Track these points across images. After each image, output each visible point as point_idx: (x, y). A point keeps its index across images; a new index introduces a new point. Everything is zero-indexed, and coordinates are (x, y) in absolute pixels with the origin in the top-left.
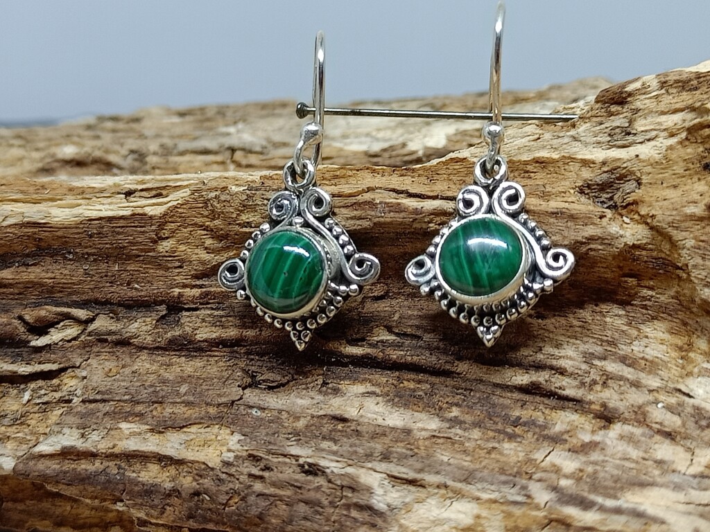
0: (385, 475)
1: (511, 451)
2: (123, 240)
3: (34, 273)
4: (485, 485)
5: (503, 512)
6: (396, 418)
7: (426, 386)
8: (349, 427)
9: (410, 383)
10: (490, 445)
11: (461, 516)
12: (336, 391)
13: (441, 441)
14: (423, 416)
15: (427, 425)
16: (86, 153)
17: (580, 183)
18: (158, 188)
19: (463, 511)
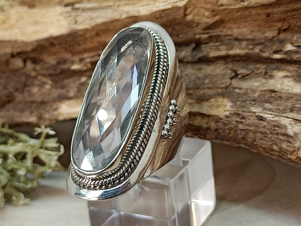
2: (171, 18)
6: (297, 89)
8: (277, 95)
12: (271, 77)
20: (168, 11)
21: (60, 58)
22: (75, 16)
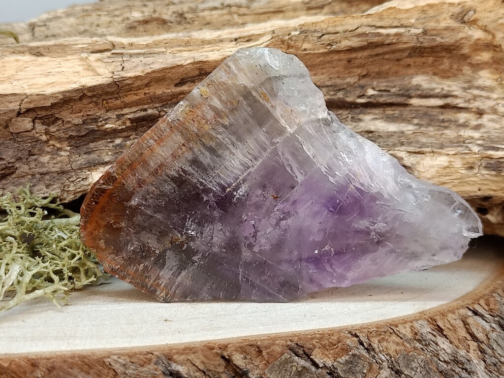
0: (405, 152)
1: (451, 133)
4: (450, 149)
5: (460, 158)
6: (392, 127)
7: (397, 112)
8: (375, 135)
9: (389, 111)
10: (440, 133)
11: (443, 163)
12: (360, 120)
13: (417, 134)
14: (403, 125)
15: (408, 128)
16: (148, 16)
17: (450, 14)
18: (248, 36)
19: (442, 160)
21: (87, 115)
22: (121, 61)
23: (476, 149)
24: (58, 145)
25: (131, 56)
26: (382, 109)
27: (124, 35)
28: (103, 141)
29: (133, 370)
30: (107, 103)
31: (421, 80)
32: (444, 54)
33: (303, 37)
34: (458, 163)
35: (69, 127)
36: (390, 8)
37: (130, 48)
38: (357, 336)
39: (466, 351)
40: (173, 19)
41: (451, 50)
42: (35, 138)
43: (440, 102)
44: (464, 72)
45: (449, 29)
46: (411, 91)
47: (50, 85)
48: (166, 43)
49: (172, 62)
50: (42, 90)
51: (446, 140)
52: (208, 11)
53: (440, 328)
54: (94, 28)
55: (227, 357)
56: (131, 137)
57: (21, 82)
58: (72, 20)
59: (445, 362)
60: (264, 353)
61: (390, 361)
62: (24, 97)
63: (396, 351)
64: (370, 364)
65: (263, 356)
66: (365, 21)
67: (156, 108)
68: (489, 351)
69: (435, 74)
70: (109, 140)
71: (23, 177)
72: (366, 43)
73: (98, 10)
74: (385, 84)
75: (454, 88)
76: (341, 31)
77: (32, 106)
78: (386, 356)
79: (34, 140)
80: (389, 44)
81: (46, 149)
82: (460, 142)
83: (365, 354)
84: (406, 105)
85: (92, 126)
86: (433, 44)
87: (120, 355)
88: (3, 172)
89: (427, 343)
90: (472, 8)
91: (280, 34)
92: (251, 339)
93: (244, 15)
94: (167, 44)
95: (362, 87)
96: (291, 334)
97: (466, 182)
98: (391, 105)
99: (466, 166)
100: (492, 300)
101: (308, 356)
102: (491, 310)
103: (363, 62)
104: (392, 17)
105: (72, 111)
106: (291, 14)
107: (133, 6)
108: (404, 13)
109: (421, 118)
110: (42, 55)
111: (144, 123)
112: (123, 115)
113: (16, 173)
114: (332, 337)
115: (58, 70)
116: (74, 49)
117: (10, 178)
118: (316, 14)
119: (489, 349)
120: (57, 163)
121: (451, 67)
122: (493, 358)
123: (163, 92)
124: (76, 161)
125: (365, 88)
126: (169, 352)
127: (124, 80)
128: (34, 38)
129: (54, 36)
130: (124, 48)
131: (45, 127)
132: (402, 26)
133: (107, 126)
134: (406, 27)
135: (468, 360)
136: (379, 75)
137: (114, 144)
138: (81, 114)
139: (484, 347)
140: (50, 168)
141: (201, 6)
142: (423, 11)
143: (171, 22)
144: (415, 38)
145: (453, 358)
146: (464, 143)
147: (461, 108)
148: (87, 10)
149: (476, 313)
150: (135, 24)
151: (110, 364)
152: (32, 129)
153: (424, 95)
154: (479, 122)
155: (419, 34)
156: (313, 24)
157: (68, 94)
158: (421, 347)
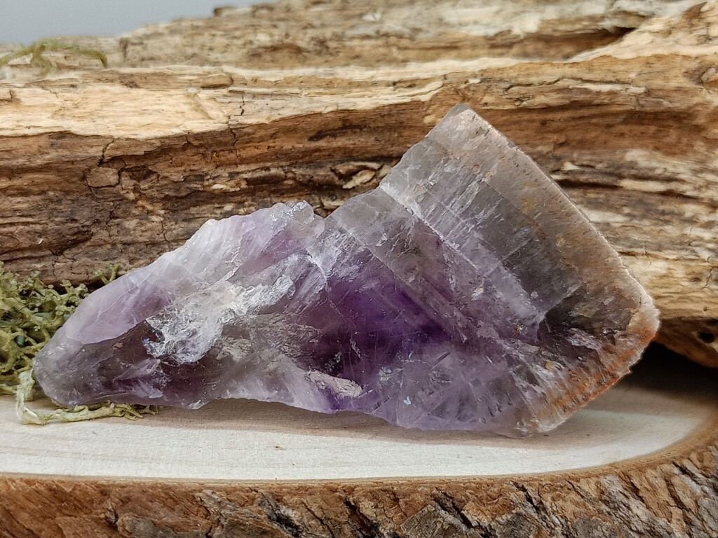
1: (672, 231)
2: (403, 117)
3: (341, 142)
4: (670, 251)
5: (683, 265)
7: (602, 196)
9: (592, 195)
10: (658, 228)
11: (659, 270)
13: (627, 228)
15: (616, 219)
16: (278, 41)
17: (684, 70)
18: (412, 81)
19: (658, 267)
20: (404, 107)
21: (191, 170)
22: (241, 102)
23: (705, 255)
24: (149, 207)
25: (254, 96)
26: (582, 190)
27: (244, 64)
28: (209, 206)
29: (231, 510)
30: (218, 156)
31: (637, 156)
32: (671, 123)
33: (485, 87)
34: (680, 272)
35: (166, 185)
36: (604, 57)
37: (254, 85)
38: (523, 489)
39: (666, 520)
40: (311, 47)
41: (681, 119)
42: (120, 195)
43: (660, 187)
44: (695, 148)
45: (680, 90)
46: (622, 170)
47: (145, 128)
48: (302, 82)
49: (308, 108)
50: (133, 133)
51: (666, 239)
52: (358, 40)
53: (635, 487)
54: (206, 52)
55: (353, 504)
56: (246, 203)
57: (107, 121)
58: (177, 39)
59: (638, 532)
60: (401, 502)
61: (565, 526)
62: (109, 141)
63: (574, 514)
64: (539, 529)
65: (399, 506)
66: (568, 71)
67: (282, 167)
68: (698, 523)
69: (657, 149)
70: (217, 205)
71: (100, 246)
72: (568, 101)
73: (213, 27)
74: (589, 157)
75: (681, 169)
76: (536, 83)
77: (119, 153)
78: (560, 518)
79: (118, 199)
80: (598, 105)
81: (133, 212)
82: (685, 243)
83: (533, 514)
84: (615, 187)
85: (195, 186)
86: (657, 109)
87: (214, 490)
88: (75, 237)
89: (616, 506)
90: (714, 64)
91: (454, 80)
92: (385, 483)
93: (406, 48)
94: (304, 83)
95: (558, 159)
96: (438, 480)
97: (688, 298)
98: (595, 186)
99: (690, 277)
100: (707, 454)
101: (459, 511)
102: (704, 468)
103: (562, 125)
104: (604, 68)
105: (171, 163)
106: (469, 52)
107: (259, 26)
108: (622, 64)
109: (634, 207)
110: (137, 86)
111: (264, 185)
112: (238, 173)
113: (92, 240)
114: (492, 489)
115: (156, 107)
116: (179, 81)
117: (84, 247)
118: (501, 55)
119: (698, 520)
120: (146, 231)
121: (679, 142)
122: (702, 532)
123: (293, 147)
124: (171, 230)
125: (562, 161)
126: (278, 490)
127: (243, 128)
128: (126, 61)
129: (152, 59)
130: (246, 84)
131: (134, 182)
132: (618, 82)
133: (215, 187)
134: (624, 83)
135: (668, 532)
136: (582, 144)
137: (223, 211)
138: (183, 168)
139: (692, 517)
140: (136, 237)
141: (350, 33)
142: (648, 63)
143: (308, 52)
144: (634, 99)
145: (648, 529)
146: (690, 245)
147: (689, 197)
148: (197, 27)
149: (684, 471)
150: (260, 50)
151: (202, 501)
152: (117, 184)
153: (640, 175)
154: (711, 218)
155: (640, 94)
156: (499, 69)
157: (167, 141)
158: (608, 510)
